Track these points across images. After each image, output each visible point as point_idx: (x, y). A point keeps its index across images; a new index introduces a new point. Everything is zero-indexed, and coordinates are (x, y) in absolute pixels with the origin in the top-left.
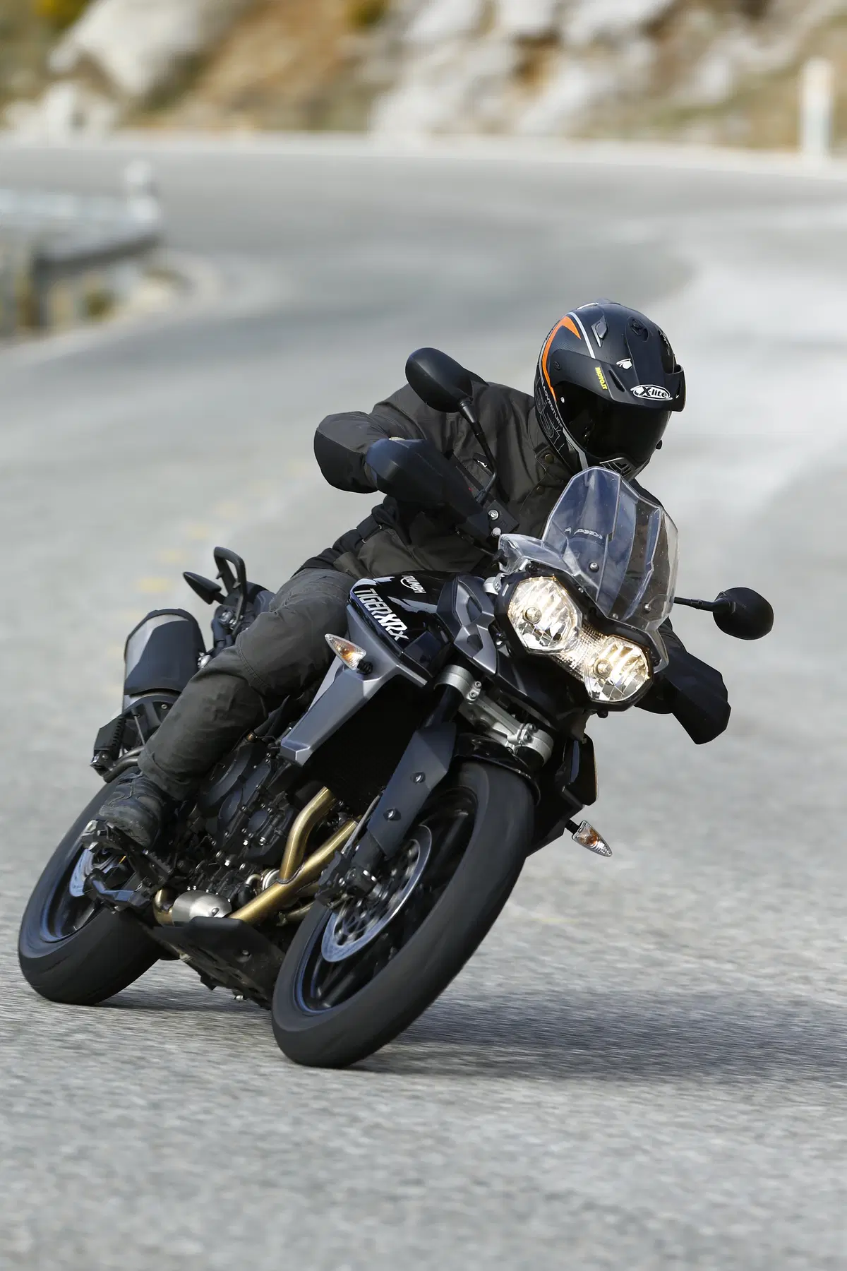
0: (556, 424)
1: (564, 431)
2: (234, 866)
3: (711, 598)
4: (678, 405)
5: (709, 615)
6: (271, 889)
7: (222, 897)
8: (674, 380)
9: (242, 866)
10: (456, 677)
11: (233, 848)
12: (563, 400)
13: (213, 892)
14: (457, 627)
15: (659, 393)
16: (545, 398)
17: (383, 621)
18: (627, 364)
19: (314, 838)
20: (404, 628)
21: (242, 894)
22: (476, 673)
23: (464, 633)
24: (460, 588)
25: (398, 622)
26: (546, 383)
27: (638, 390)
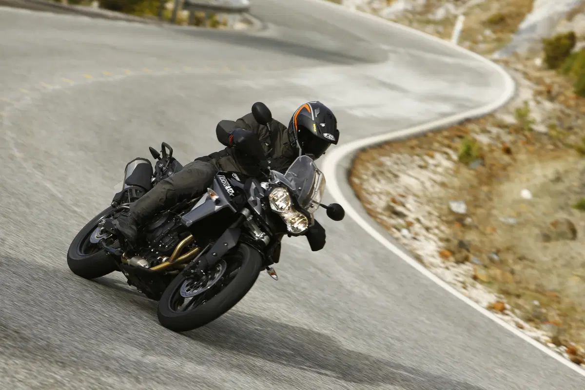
0: (295, 138)
1: (297, 141)
2: (154, 252)
3: (327, 205)
4: (335, 142)
5: (325, 210)
6: (165, 262)
7: (148, 261)
8: (336, 134)
9: (157, 253)
10: (245, 212)
11: (155, 246)
12: (299, 131)
13: (145, 258)
14: (250, 196)
15: (331, 137)
16: (293, 128)
17: (227, 188)
18: (323, 125)
19: (184, 250)
20: (233, 192)
21: (155, 262)
22: (252, 212)
23: (252, 198)
24: (253, 183)
25: (231, 189)
26: (295, 124)
27: (325, 135)
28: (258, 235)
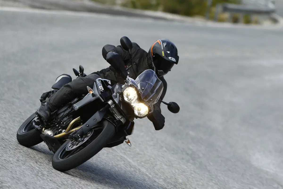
0: (151, 61)
1: (153, 63)
2: (58, 127)
3: (168, 103)
4: (176, 63)
5: (167, 106)
6: (64, 133)
7: (54, 132)
8: (177, 58)
9: (60, 127)
10: (110, 102)
11: (59, 123)
12: (154, 56)
14: (114, 92)
15: (174, 60)
16: (150, 55)
17: (100, 87)
18: (169, 52)
19: (74, 126)
20: (103, 89)
21: (57, 132)
22: (114, 102)
23: (115, 94)
24: (117, 85)
25: (103, 88)
26: (151, 52)
27: (170, 58)
28: (118, 117)
